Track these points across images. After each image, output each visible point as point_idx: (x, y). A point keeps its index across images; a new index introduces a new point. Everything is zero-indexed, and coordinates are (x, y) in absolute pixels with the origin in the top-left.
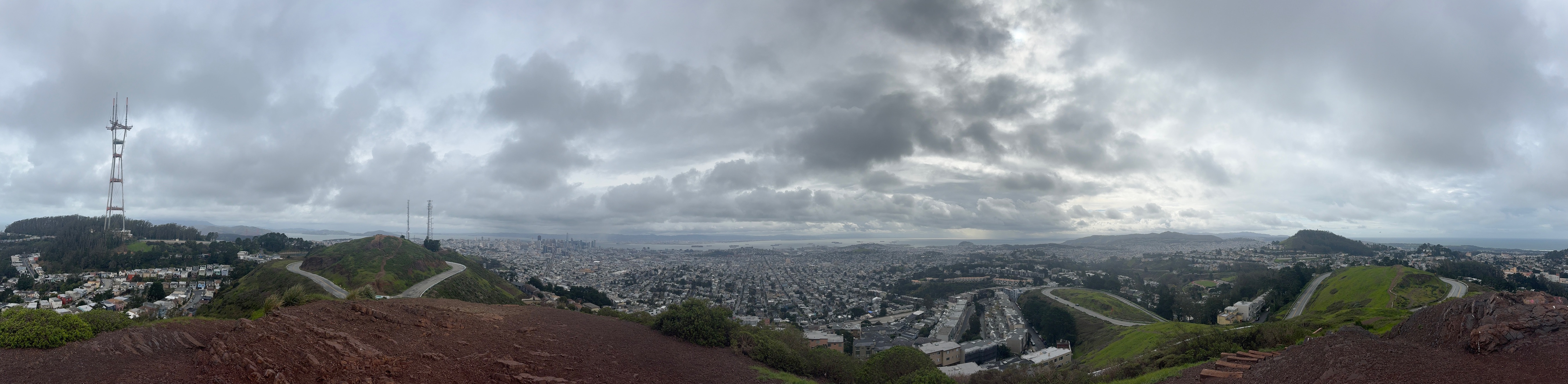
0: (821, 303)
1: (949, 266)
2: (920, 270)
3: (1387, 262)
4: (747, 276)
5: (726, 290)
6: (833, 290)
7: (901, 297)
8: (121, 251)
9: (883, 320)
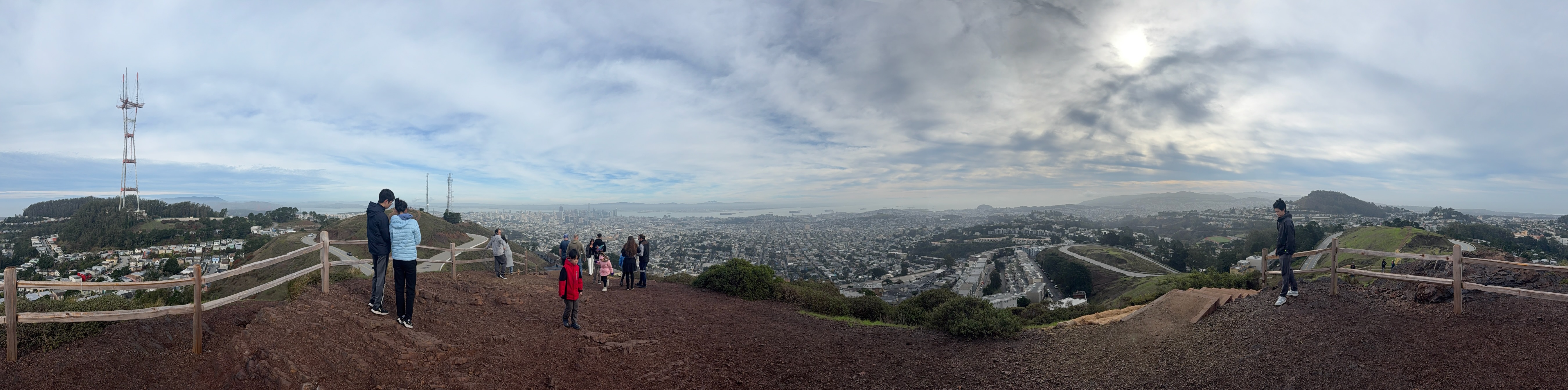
0: (841, 265)
1: (968, 228)
2: (939, 233)
3: (1398, 223)
4: (767, 241)
5: (745, 254)
6: (853, 253)
7: (922, 258)
8: (139, 230)
9: (905, 279)
